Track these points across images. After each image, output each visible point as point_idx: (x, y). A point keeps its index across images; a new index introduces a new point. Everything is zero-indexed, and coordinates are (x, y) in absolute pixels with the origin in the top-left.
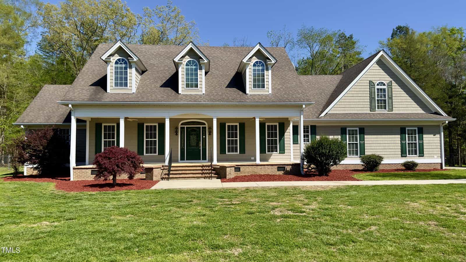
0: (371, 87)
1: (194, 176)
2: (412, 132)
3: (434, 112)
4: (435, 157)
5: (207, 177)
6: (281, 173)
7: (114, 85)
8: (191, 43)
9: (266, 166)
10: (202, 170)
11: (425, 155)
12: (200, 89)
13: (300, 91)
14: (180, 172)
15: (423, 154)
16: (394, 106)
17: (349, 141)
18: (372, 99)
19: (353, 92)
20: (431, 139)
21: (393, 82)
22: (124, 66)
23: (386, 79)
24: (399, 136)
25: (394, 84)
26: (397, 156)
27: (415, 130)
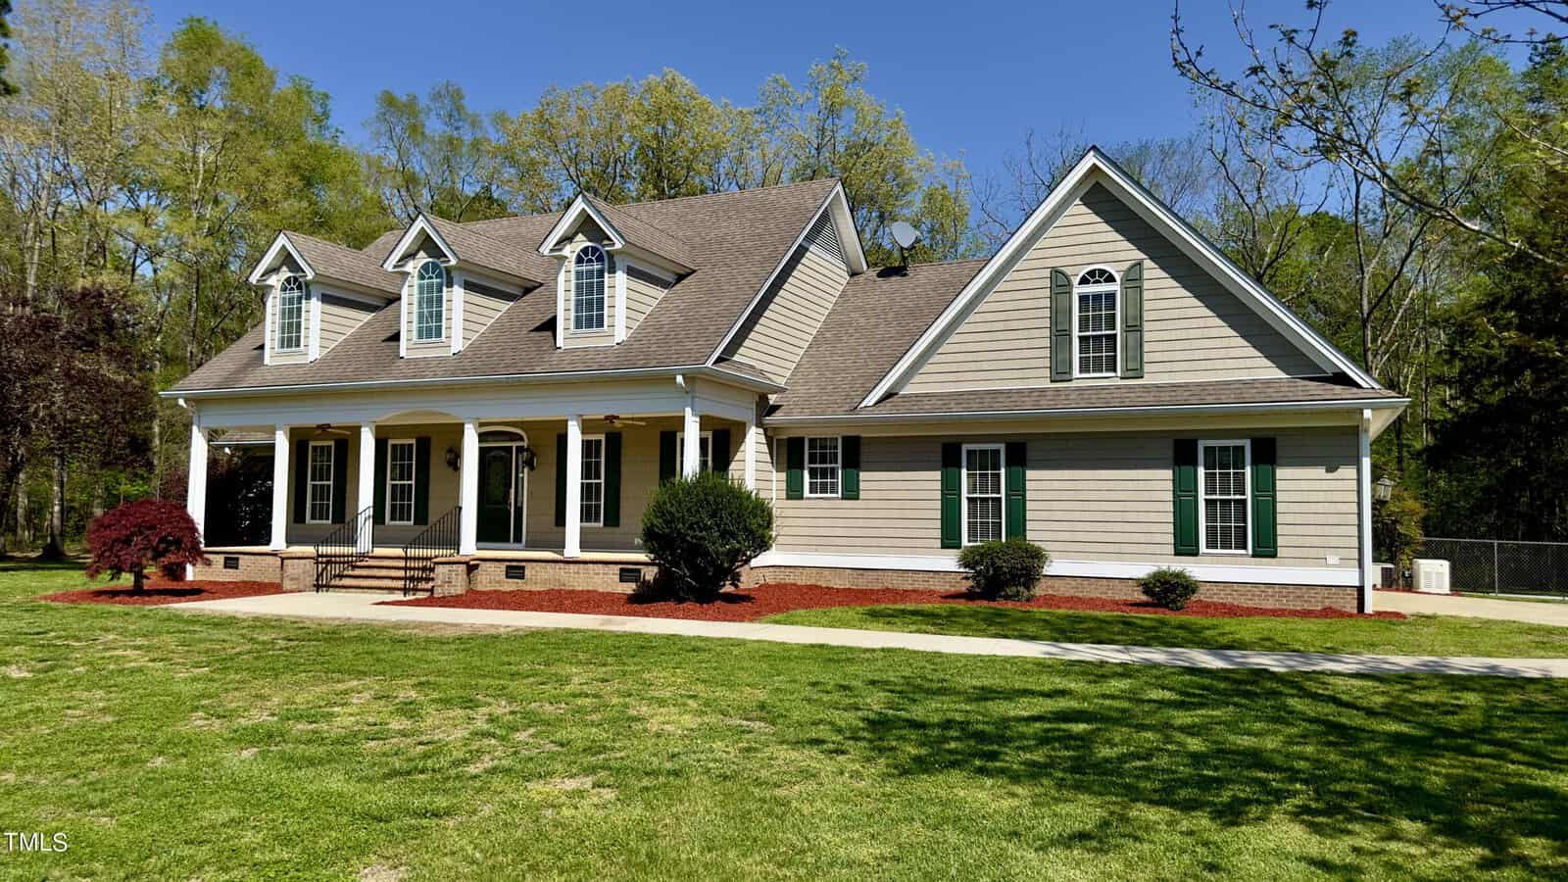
0: (1060, 290)
2: (1224, 460)
3: (1330, 373)
4: (1333, 559)
6: (629, 588)
7: (277, 345)
8: (421, 217)
9: (591, 565)
11: (1280, 552)
12: (447, 342)
15: (1275, 547)
16: (1146, 357)
17: (971, 490)
18: (1059, 335)
19: (990, 317)
20: (1318, 485)
21: (1148, 263)
22: (296, 294)
23: (1118, 252)
24: (1168, 474)
25: (1152, 271)
26: (1157, 549)
27: (1240, 450)
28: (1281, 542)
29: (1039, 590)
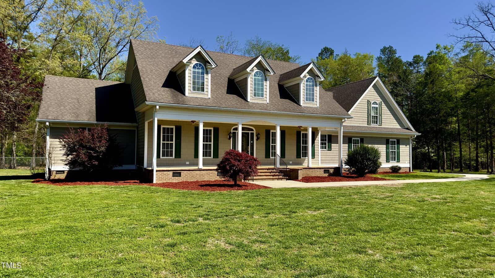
0: (369, 105)
1: (267, 177)
2: (393, 143)
3: (406, 127)
4: (407, 162)
5: (280, 178)
6: (326, 175)
7: (192, 89)
8: (261, 56)
9: (316, 169)
11: (400, 161)
12: (265, 99)
16: (383, 122)
18: (369, 115)
19: (357, 109)
20: (404, 149)
21: (382, 102)
22: (201, 71)
23: (379, 100)
25: (383, 104)
27: (395, 141)
28: (400, 159)
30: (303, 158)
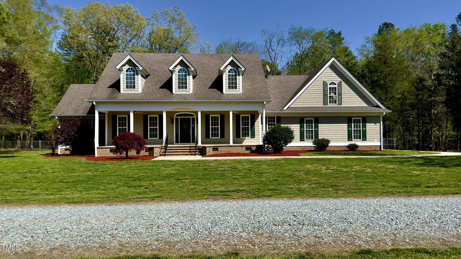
0: (325, 86)
2: (357, 122)
3: (375, 105)
4: (376, 141)
5: (193, 154)
6: (248, 152)
7: (125, 87)
8: (181, 56)
9: (237, 147)
10: (190, 149)
11: (367, 139)
12: (189, 90)
13: (264, 91)
14: (174, 151)
15: (366, 138)
16: (342, 101)
17: (306, 128)
18: (325, 95)
19: (310, 91)
20: (373, 127)
21: (342, 82)
22: (132, 73)
23: (337, 79)
24: (347, 125)
25: (343, 83)
26: (344, 140)
27: (360, 120)
28: (367, 137)
29: (328, 149)
30: (243, 137)
